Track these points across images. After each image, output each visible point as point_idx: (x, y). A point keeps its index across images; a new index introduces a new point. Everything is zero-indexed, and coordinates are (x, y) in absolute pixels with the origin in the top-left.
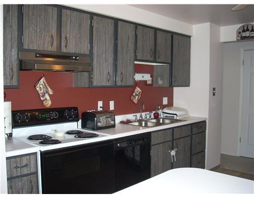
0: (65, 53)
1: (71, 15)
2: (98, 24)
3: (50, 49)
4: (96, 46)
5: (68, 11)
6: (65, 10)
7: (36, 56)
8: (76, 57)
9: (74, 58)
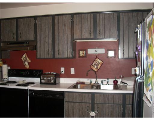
0: (21, 41)
1: (23, 21)
2: (40, 21)
3: (13, 40)
4: (39, 35)
5: (22, 19)
6: (20, 19)
7: (8, 44)
8: (26, 43)
9: (25, 43)
